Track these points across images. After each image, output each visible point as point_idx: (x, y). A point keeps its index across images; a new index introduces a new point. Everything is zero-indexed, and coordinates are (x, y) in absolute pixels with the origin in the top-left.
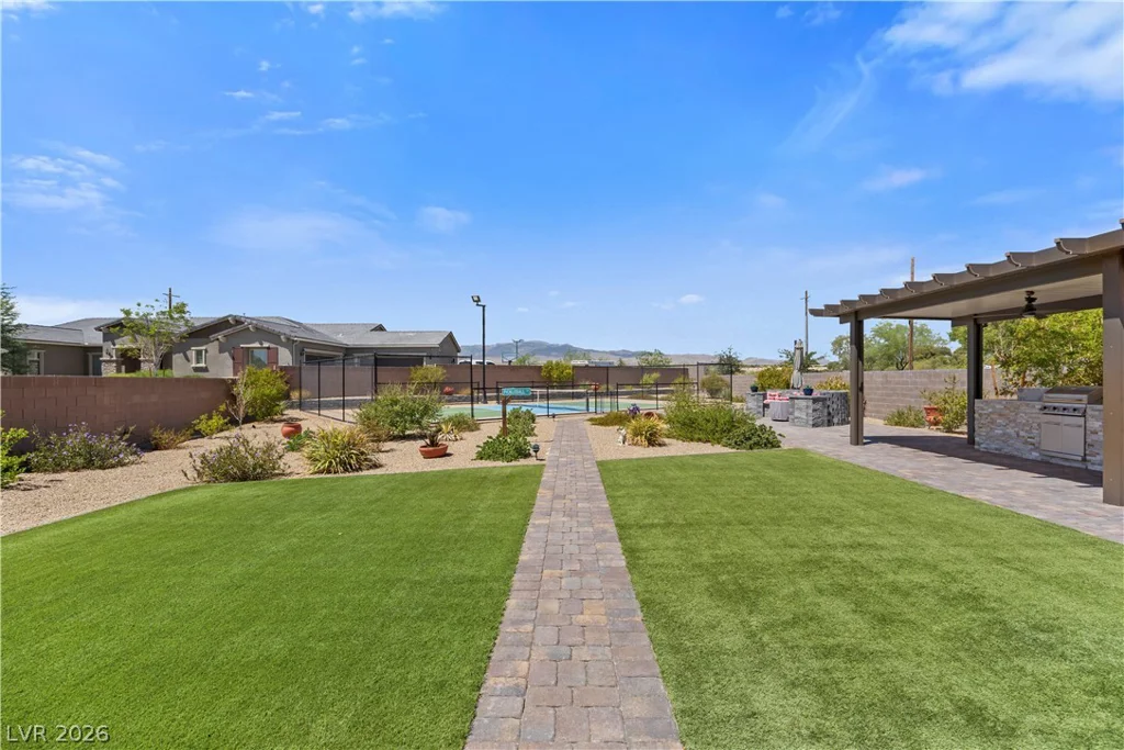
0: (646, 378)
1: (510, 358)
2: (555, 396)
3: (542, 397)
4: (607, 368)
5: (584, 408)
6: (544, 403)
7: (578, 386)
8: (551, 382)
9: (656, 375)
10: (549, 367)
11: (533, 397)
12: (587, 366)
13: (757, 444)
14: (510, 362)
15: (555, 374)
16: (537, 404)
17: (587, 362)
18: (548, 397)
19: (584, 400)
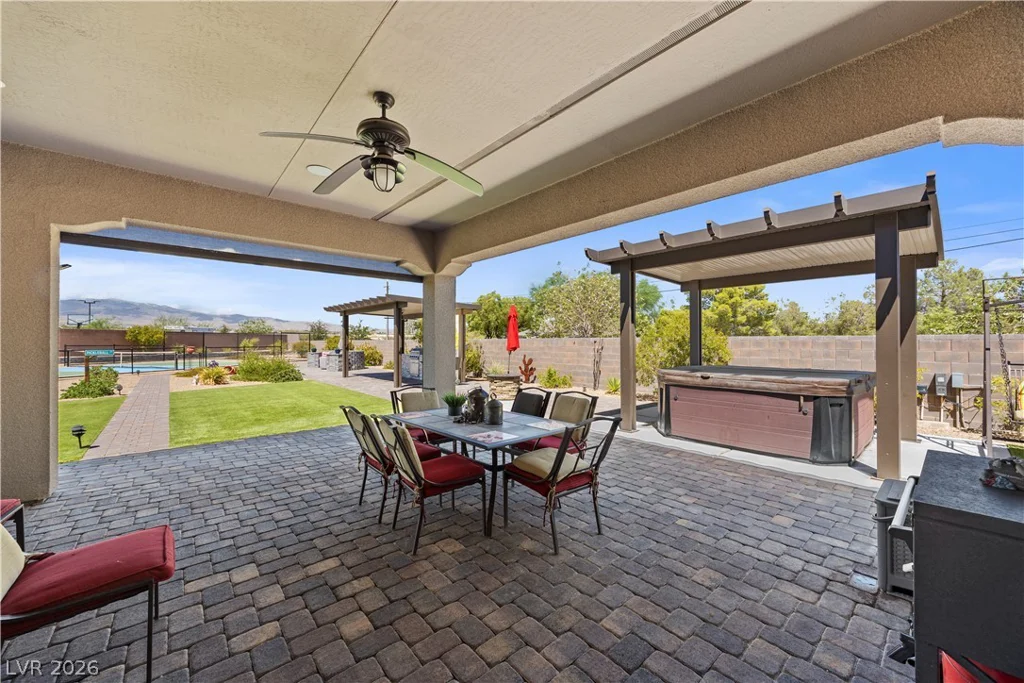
0: (244, 342)
1: (79, 319)
2: (141, 359)
3: (125, 359)
4: (204, 334)
5: (174, 366)
6: (130, 364)
7: (170, 349)
8: (138, 345)
9: (255, 340)
10: (137, 332)
11: (115, 360)
12: (182, 332)
13: (288, 379)
14: (79, 324)
15: (143, 338)
16: (120, 365)
17: (182, 328)
18: (132, 359)
19: (174, 362)
